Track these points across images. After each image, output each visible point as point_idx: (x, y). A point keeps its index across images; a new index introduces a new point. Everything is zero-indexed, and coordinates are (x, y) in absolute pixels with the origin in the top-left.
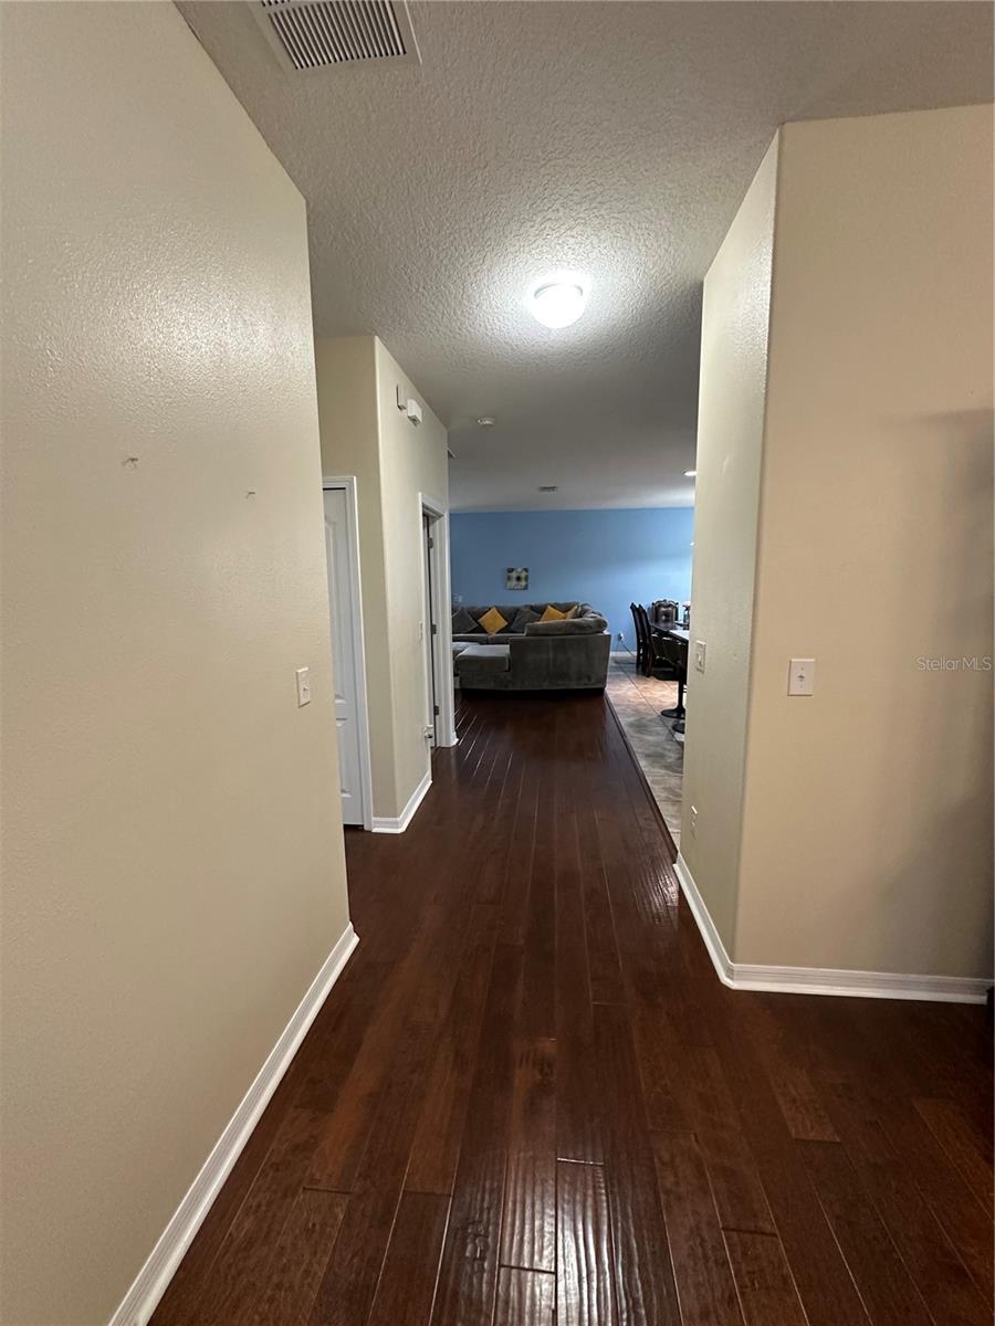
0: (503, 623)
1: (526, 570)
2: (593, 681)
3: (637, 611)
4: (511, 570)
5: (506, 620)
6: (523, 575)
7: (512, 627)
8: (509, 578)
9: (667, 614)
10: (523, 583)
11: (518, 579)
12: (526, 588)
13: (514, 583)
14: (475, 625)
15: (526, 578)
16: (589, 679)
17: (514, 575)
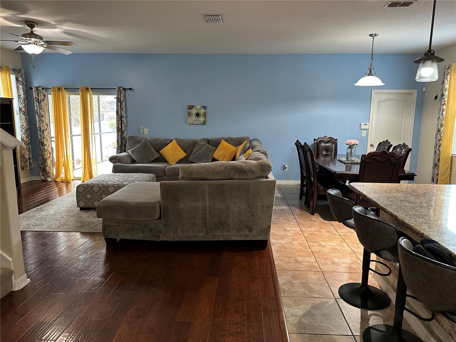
0: (182, 154)
1: (204, 107)
2: (255, 232)
3: (301, 148)
4: (191, 107)
5: (185, 151)
6: (202, 111)
7: (190, 159)
8: (189, 114)
9: (327, 149)
10: (202, 119)
11: (198, 115)
12: (204, 123)
13: (194, 118)
14: (157, 156)
15: (205, 115)
16: (250, 230)
17: (194, 111)
